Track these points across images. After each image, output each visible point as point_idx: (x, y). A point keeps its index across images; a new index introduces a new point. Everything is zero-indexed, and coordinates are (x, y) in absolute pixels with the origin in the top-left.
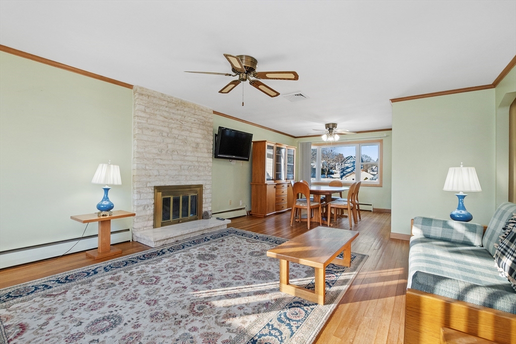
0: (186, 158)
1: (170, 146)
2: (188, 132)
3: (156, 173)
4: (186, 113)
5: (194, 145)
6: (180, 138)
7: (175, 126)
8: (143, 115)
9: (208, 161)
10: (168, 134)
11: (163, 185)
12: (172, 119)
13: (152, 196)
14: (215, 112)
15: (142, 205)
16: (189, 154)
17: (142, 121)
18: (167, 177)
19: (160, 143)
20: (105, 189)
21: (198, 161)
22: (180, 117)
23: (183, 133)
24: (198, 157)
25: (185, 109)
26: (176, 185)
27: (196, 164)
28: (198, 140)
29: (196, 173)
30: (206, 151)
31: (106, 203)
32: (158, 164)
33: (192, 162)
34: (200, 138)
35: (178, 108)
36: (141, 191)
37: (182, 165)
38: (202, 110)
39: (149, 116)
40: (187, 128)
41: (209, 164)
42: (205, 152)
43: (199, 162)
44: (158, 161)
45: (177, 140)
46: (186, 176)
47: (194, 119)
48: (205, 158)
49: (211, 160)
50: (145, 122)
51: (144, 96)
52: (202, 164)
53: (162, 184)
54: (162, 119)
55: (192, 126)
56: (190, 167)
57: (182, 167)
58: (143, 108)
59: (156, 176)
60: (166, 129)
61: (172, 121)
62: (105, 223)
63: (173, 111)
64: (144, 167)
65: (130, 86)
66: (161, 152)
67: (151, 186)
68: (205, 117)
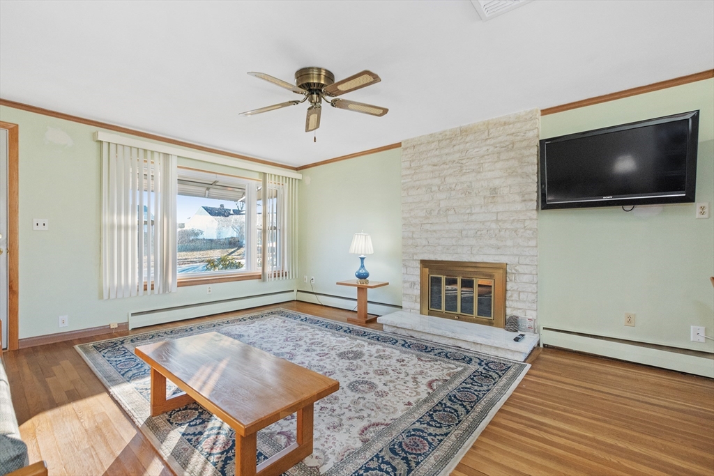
0: (474, 217)
1: (443, 204)
2: (474, 174)
3: (425, 242)
4: (468, 144)
5: (488, 194)
6: (458, 188)
7: (451, 171)
8: (408, 172)
9: (522, 217)
10: (439, 187)
11: (434, 259)
12: (444, 163)
13: (418, 272)
14: (545, 112)
15: (409, 282)
16: (477, 210)
17: (407, 180)
18: (439, 248)
19: (428, 202)
20: (361, 258)
21: (497, 221)
22: (458, 155)
23: (464, 179)
24: (498, 213)
25: (468, 139)
26: (453, 260)
27: (493, 226)
28: (497, 183)
29: (493, 242)
30: (518, 198)
31: (362, 271)
32: (427, 231)
33: (483, 223)
34: (501, 177)
35: (454, 142)
36: (407, 264)
37: (465, 229)
38: (505, 124)
39: (413, 172)
40: (472, 168)
41: (527, 223)
42: (514, 202)
43: (500, 221)
44: (428, 227)
45: (453, 193)
46: (472, 247)
47: (485, 149)
48: (516, 212)
49: (534, 214)
50: (410, 180)
51: (408, 150)
52: (508, 226)
53: (432, 257)
54: (430, 168)
55: (482, 162)
56: (479, 233)
57: (464, 233)
58: (407, 164)
59: (425, 246)
60: (437, 181)
61: (445, 166)
62: (362, 289)
63: (447, 151)
64: (410, 235)
65: (398, 145)
66: (430, 213)
67: (417, 258)
68: (512, 134)
